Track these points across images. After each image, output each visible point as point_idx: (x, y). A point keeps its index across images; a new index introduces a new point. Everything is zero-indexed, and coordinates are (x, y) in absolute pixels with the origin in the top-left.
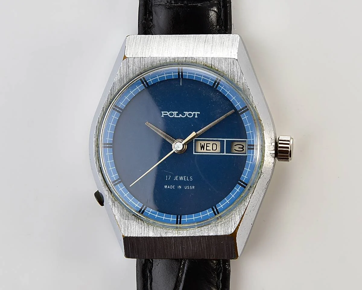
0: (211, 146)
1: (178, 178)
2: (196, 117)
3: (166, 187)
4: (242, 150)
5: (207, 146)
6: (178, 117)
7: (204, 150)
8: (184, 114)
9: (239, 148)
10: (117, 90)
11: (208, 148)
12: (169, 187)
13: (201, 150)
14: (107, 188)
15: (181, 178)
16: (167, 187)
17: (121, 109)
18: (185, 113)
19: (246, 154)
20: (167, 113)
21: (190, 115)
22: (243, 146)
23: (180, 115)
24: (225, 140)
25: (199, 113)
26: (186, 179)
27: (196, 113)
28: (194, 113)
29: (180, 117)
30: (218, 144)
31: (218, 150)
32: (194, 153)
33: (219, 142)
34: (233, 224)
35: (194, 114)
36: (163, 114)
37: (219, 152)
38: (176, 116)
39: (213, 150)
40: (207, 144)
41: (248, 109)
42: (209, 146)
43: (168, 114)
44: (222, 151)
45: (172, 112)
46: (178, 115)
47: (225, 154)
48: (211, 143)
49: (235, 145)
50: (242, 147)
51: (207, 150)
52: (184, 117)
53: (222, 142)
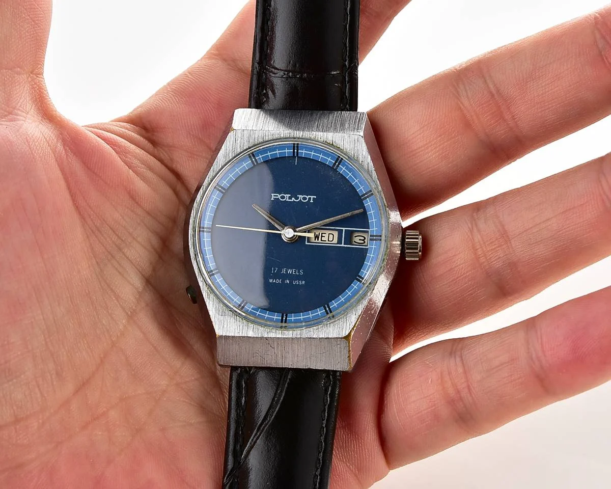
0: (326, 236)
1: (286, 271)
2: (312, 201)
3: (271, 281)
4: (363, 242)
5: (322, 236)
6: (290, 200)
7: (318, 240)
8: (297, 198)
9: (360, 240)
10: (220, 167)
11: (323, 239)
12: (274, 281)
13: (315, 240)
14: (202, 278)
15: (290, 271)
16: (273, 280)
17: (224, 189)
18: (299, 197)
19: (367, 246)
20: (277, 196)
21: (305, 199)
22: (365, 238)
23: (293, 199)
24: (344, 229)
25: (315, 197)
26: (295, 272)
27: (312, 197)
28: (309, 196)
29: (292, 200)
30: (336, 234)
31: (336, 241)
32: (306, 243)
33: (337, 232)
34: (348, 325)
35: (310, 198)
36: (273, 197)
37: (336, 242)
38: (287, 200)
39: (328, 241)
40: (322, 234)
41: (372, 194)
42: (324, 237)
43: (279, 196)
44: (339, 242)
45: (284, 195)
46: (290, 198)
47: (343, 245)
48: (328, 232)
49: (355, 237)
50: (363, 238)
51: (321, 240)
52: (297, 201)
53: (340, 232)
